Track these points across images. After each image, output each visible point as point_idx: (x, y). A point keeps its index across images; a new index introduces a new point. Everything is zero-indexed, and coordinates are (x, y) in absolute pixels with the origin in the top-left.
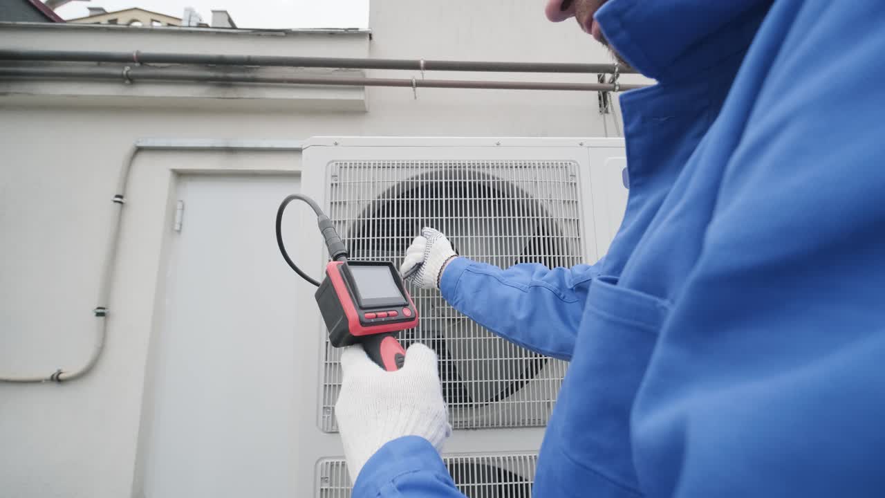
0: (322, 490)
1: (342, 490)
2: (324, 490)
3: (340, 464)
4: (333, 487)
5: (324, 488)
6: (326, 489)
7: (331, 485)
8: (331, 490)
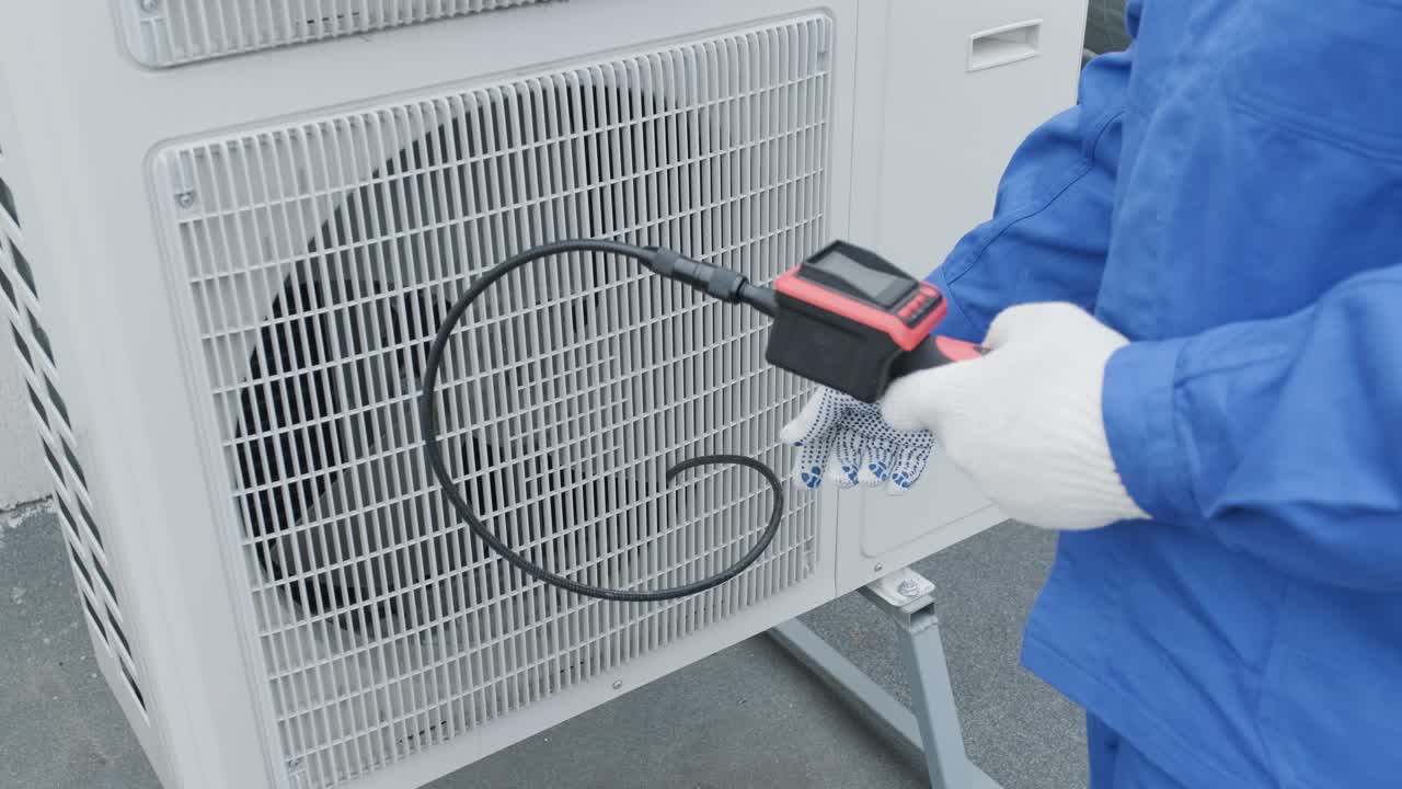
0: (184, 226)
1: (246, 216)
2: (192, 227)
3: (208, 153)
4: (220, 213)
5: (190, 220)
6: (198, 223)
7: (211, 207)
8: (214, 222)
